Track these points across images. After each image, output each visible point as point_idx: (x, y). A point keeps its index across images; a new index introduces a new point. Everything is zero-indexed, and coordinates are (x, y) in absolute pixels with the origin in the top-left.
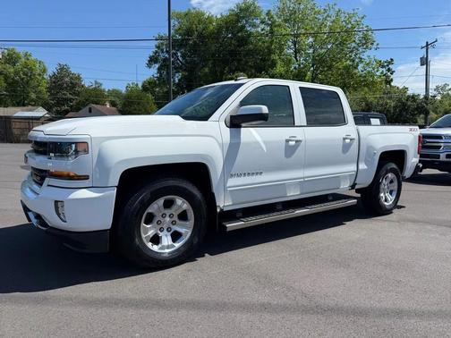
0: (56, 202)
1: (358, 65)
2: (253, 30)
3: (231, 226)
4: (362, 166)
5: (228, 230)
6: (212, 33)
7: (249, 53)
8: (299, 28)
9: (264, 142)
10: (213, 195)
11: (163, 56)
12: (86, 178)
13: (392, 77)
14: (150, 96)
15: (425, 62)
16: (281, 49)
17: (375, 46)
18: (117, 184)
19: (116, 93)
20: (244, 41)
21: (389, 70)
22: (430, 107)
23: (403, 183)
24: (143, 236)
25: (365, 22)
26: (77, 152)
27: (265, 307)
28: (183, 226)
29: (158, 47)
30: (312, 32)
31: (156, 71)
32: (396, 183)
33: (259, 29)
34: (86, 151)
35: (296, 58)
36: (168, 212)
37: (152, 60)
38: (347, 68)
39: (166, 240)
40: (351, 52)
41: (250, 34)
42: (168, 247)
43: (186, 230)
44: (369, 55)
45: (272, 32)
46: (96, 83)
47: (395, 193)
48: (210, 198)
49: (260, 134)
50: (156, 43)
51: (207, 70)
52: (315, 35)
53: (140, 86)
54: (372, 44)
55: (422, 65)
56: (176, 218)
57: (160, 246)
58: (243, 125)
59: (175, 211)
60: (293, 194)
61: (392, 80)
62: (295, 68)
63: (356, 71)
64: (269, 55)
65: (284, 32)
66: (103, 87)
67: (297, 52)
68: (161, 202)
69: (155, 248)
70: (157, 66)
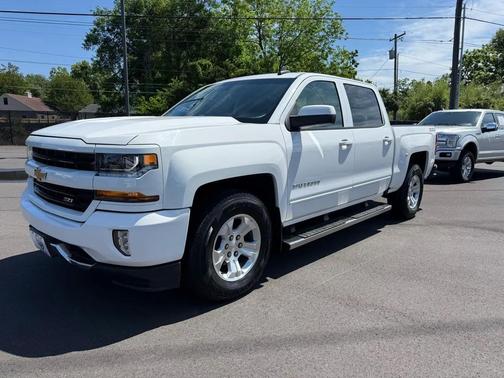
0: (115, 232)
1: (327, 56)
2: (213, 10)
3: (294, 243)
4: (397, 170)
5: (292, 248)
6: (164, 11)
7: (210, 37)
8: (263, 11)
9: (322, 147)
10: (278, 209)
11: (103, 35)
12: (156, 198)
13: (356, 69)
14: (83, 83)
15: (393, 55)
16: (246, 34)
17: (344, 36)
18: (191, 205)
19: (38, 80)
20: (204, 22)
21: (354, 62)
22: (399, 103)
23: (425, 186)
24: (215, 264)
25: (334, 9)
26: (140, 166)
27: (375, 333)
28: (250, 249)
29: (98, 24)
30: (279, 16)
31: (95, 54)
32: (418, 185)
33: (219, 10)
34: (155, 165)
35: (260, 44)
36: (235, 234)
37: (91, 40)
38: (316, 59)
39: (234, 265)
40: (321, 41)
41: (210, 15)
42: (237, 274)
43: (253, 252)
44: (337, 45)
45: (235, 14)
46: (10, 66)
47: (417, 196)
48: (275, 213)
49: (317, 138)
50: (95, 18)
51: (160, 54)
52: (282, 21)
53: (69, 71)
54: (341, 33)
55: (391, 58)
56: (242, 240)
57: (229, 273)
58: (302, 128)
59: (242, 231)
60: (343, 203)
61: (356, 73)
62: (261, 56)
63: (325, 62)
64: (234, 40)
65: (248, 15)
66: (19, 72)
67: (261, 38)
68: (230, 222)
69: (225, 277)
70: (97, 47)
